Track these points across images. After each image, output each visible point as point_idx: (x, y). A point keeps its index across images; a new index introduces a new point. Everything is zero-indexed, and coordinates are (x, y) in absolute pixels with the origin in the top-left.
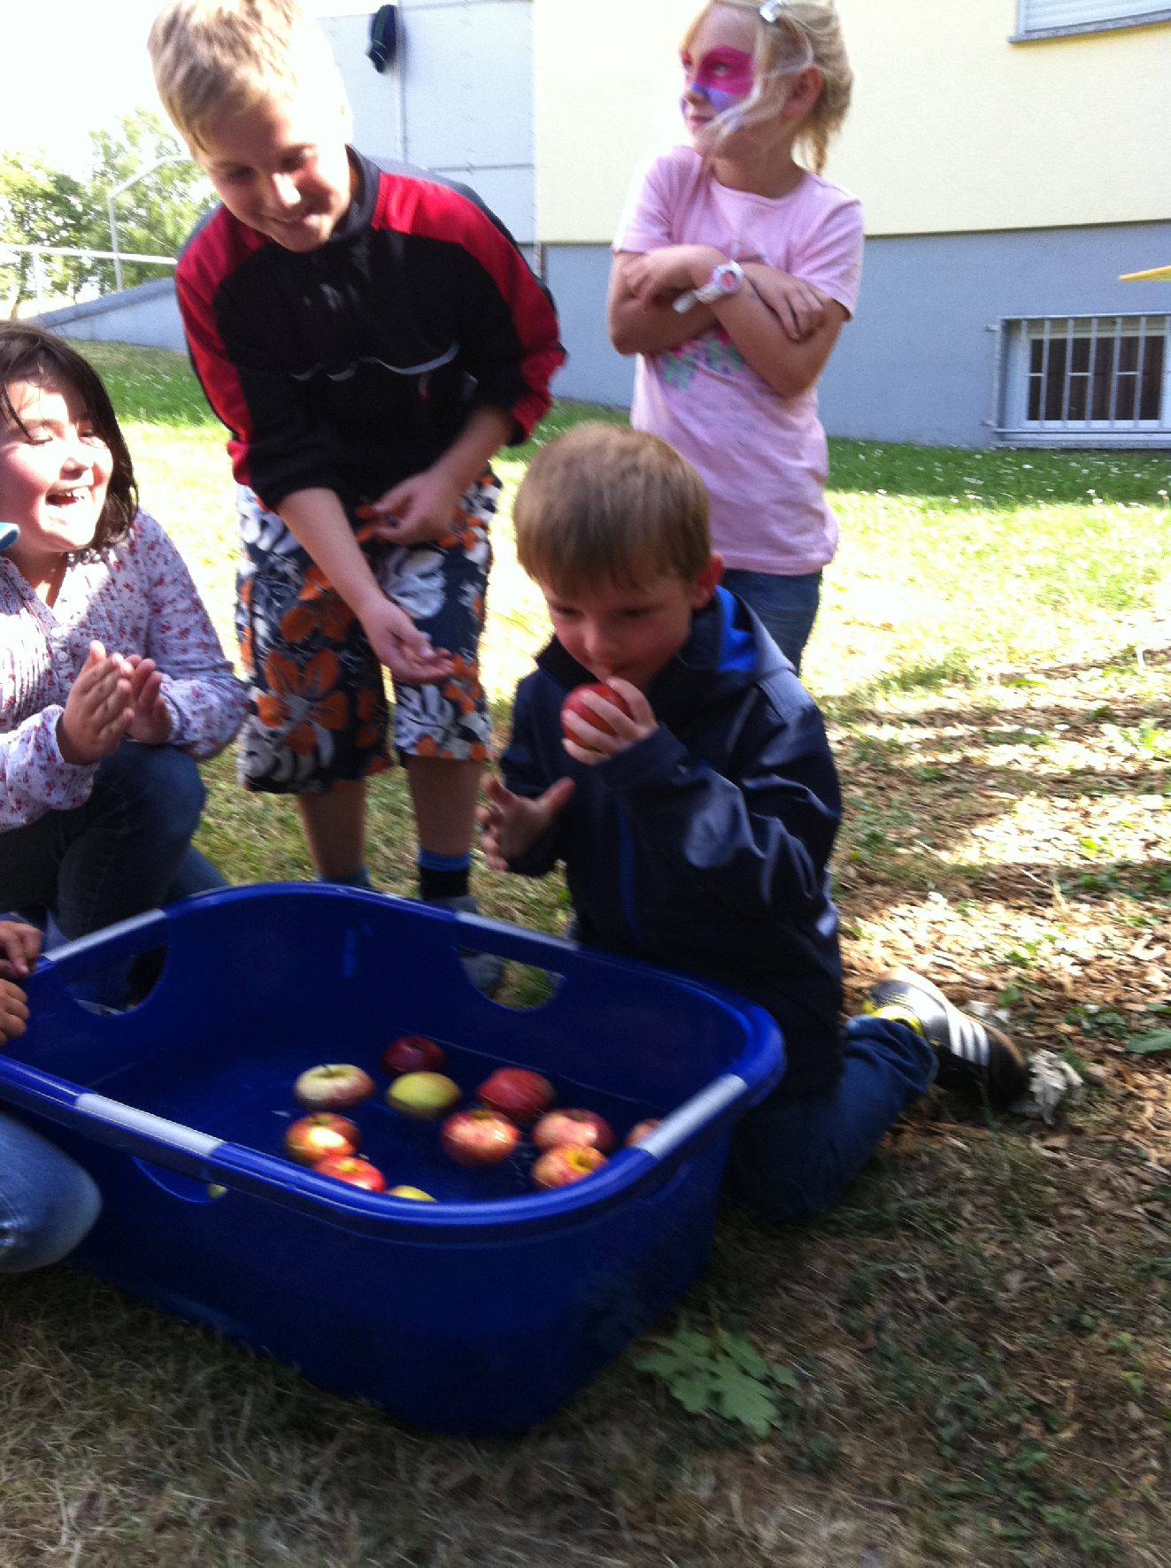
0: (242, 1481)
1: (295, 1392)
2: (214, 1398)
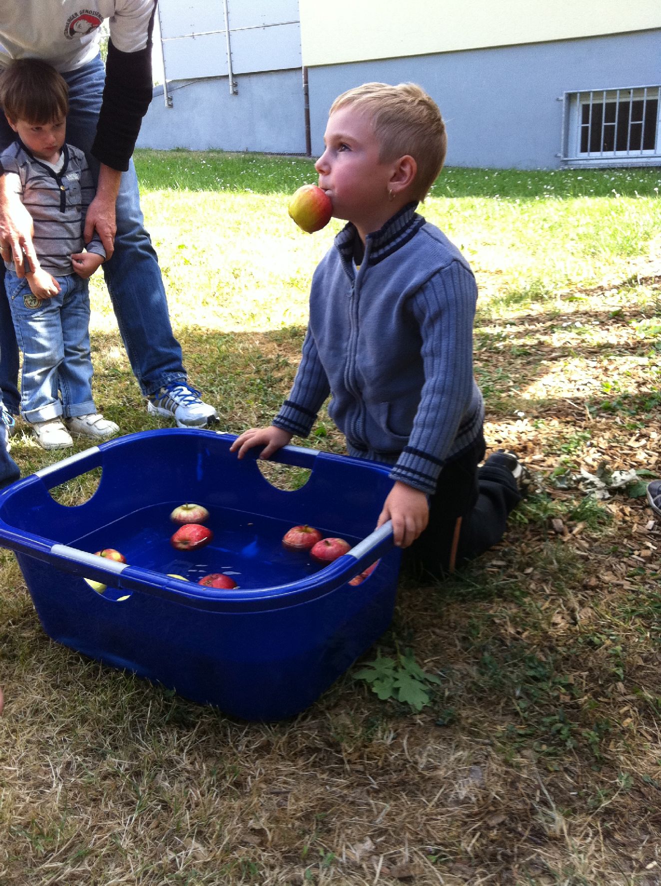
0: (147, 751)
1: (174, 704)
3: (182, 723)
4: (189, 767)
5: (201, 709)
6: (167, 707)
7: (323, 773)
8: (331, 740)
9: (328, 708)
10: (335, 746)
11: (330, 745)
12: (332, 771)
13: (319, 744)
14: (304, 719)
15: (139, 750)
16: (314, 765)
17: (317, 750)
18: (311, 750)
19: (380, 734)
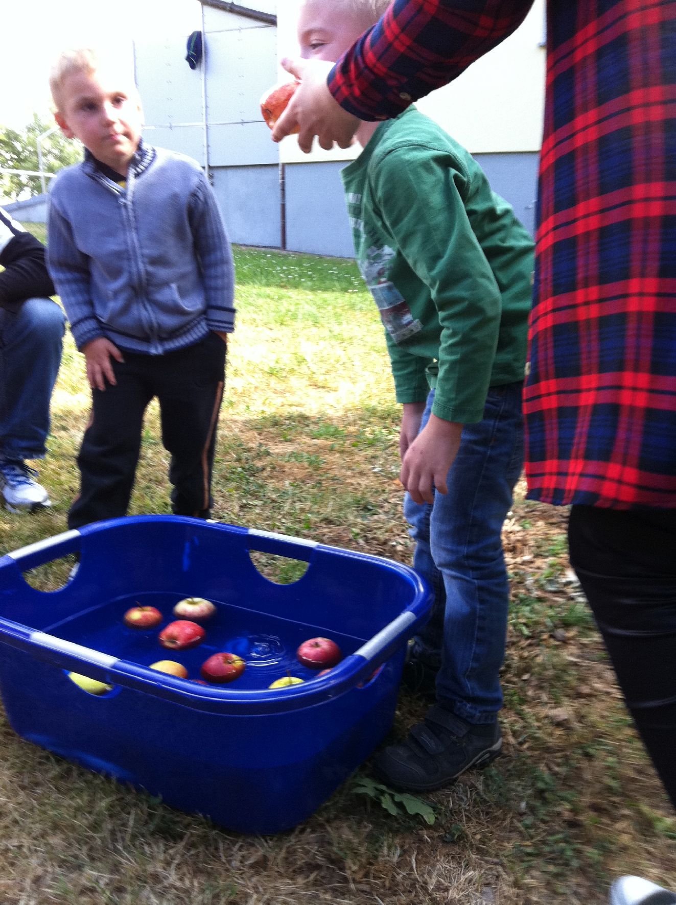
0: (129, 864)
1: (160, 812)
2: (111, 816)
3: (168, 834)
4: (178, 884)
5: (188, 819)
6: (151, 816)
7: (326, 892)
8: (333, 856)
9: (328, 821)
10: (338, 863)
11: (332, 862)
12: (334, 890)
13: (320, 859)
14: (302, 831)
15: (120, 863)
16: (316, 883)
17: (318, 867)
18: (312, 867)
19: (385, 850)
